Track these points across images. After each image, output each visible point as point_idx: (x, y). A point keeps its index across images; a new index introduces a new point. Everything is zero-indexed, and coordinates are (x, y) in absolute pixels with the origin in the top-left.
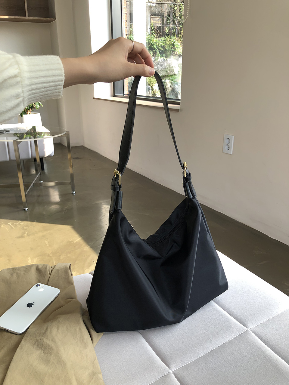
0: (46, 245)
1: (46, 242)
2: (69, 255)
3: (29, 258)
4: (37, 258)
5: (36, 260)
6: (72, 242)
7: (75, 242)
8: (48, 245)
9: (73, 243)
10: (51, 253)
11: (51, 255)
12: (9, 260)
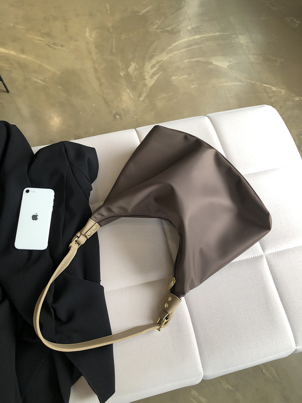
0: (107, 11)
1: (107, 5)
2: (131, 35)
3: (87, 30)
4: (95, 32)
5: (95, 34)
6: (137, 14)
7: (141, 14)
8: (109, 12)
9: (139, 14)
10: (111, 27)
11: (111, 30)
12: (65, 26)
